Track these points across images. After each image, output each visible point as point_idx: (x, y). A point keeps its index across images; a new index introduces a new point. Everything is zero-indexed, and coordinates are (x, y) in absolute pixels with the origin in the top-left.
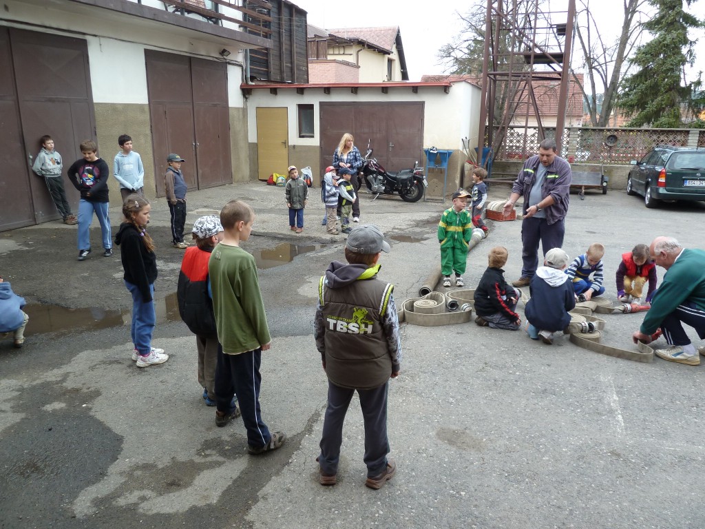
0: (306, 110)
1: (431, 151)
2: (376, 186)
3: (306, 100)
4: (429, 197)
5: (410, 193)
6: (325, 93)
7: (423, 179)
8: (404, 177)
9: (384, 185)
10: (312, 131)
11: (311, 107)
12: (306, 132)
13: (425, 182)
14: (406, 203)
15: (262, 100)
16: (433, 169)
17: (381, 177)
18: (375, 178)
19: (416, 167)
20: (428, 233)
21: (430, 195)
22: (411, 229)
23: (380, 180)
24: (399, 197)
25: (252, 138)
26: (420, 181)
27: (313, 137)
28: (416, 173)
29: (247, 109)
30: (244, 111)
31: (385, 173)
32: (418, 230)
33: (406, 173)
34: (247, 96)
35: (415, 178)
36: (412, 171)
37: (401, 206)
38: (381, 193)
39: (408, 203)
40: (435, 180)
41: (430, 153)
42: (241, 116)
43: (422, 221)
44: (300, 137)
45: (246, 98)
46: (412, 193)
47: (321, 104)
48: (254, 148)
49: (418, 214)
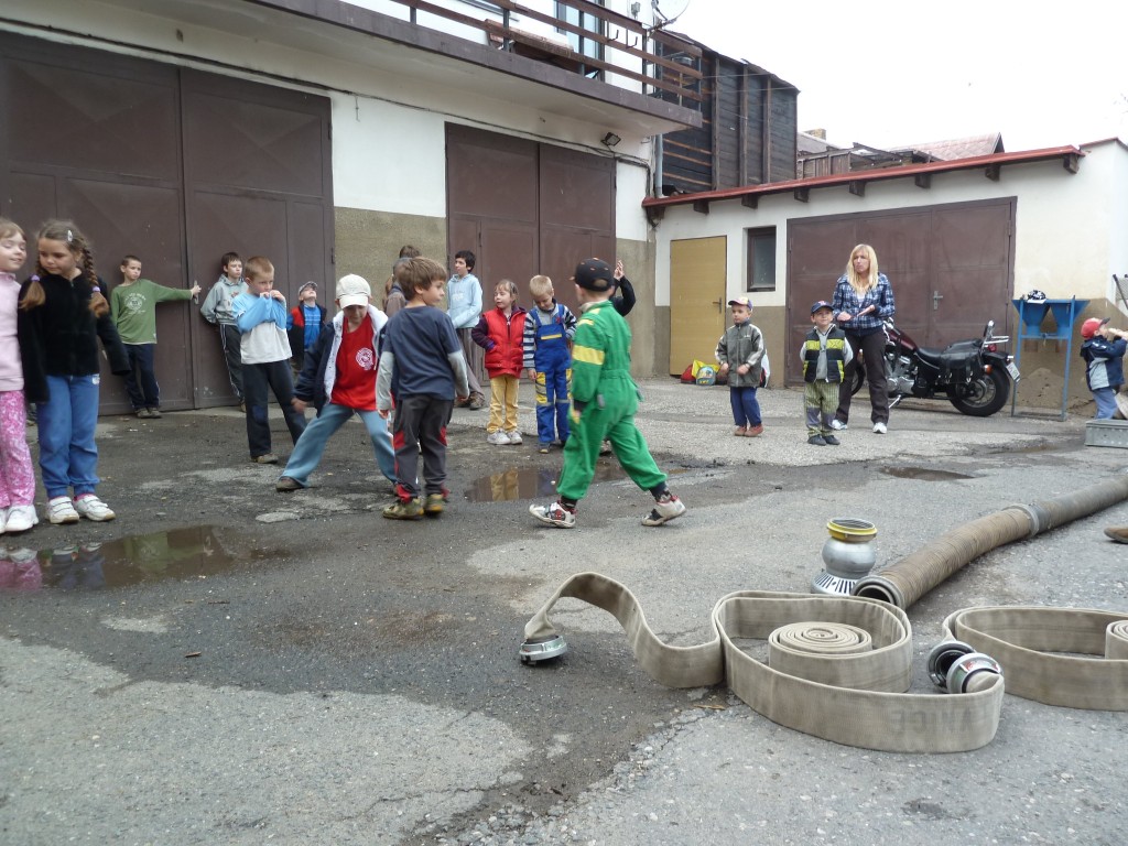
0: (761, 239)
1: (1031, 301)
2: (895, 380)
3: (761, 218)
4: (1027, 409)
5: (975, 394)
6: (796, 198)
7: (1008, 363)
8: (959, 356)
9: (912, 377)
10: (771, 277)
11: (769, 232)
12: (761, 282)
13: (1013, 369)
14: (965, 417)
15: (683, 226)
16: (1036, 343)
17: (906, 360)
18: (894, 363)
19: (990, 332)
20: (991, 466)
21: (1029, 405)
22: (946, 459)
23: (904, 365)
24: (948, 405)
25: (662, 298)
26: (999, 367)
27: (773, 289)
28: (989, 349)
29: (654, 245)
30: (649, 248)
31: (916, 350)
32: (968, 460)
33: (964, 349)
34: (655, 221)
35: (986, 360)
36: (979, 344)
37: (950, 422)
38: (905, 395)
39: (970, 417)
40: (1044, 371)
41: (1027, 305)
42: (642, 257)
43: (987, 447)
44: (749, 290)
45: (654, 226)
46: (980, 393)
47: (791, 223)
48: (664, 314)
49: (984, 435)
